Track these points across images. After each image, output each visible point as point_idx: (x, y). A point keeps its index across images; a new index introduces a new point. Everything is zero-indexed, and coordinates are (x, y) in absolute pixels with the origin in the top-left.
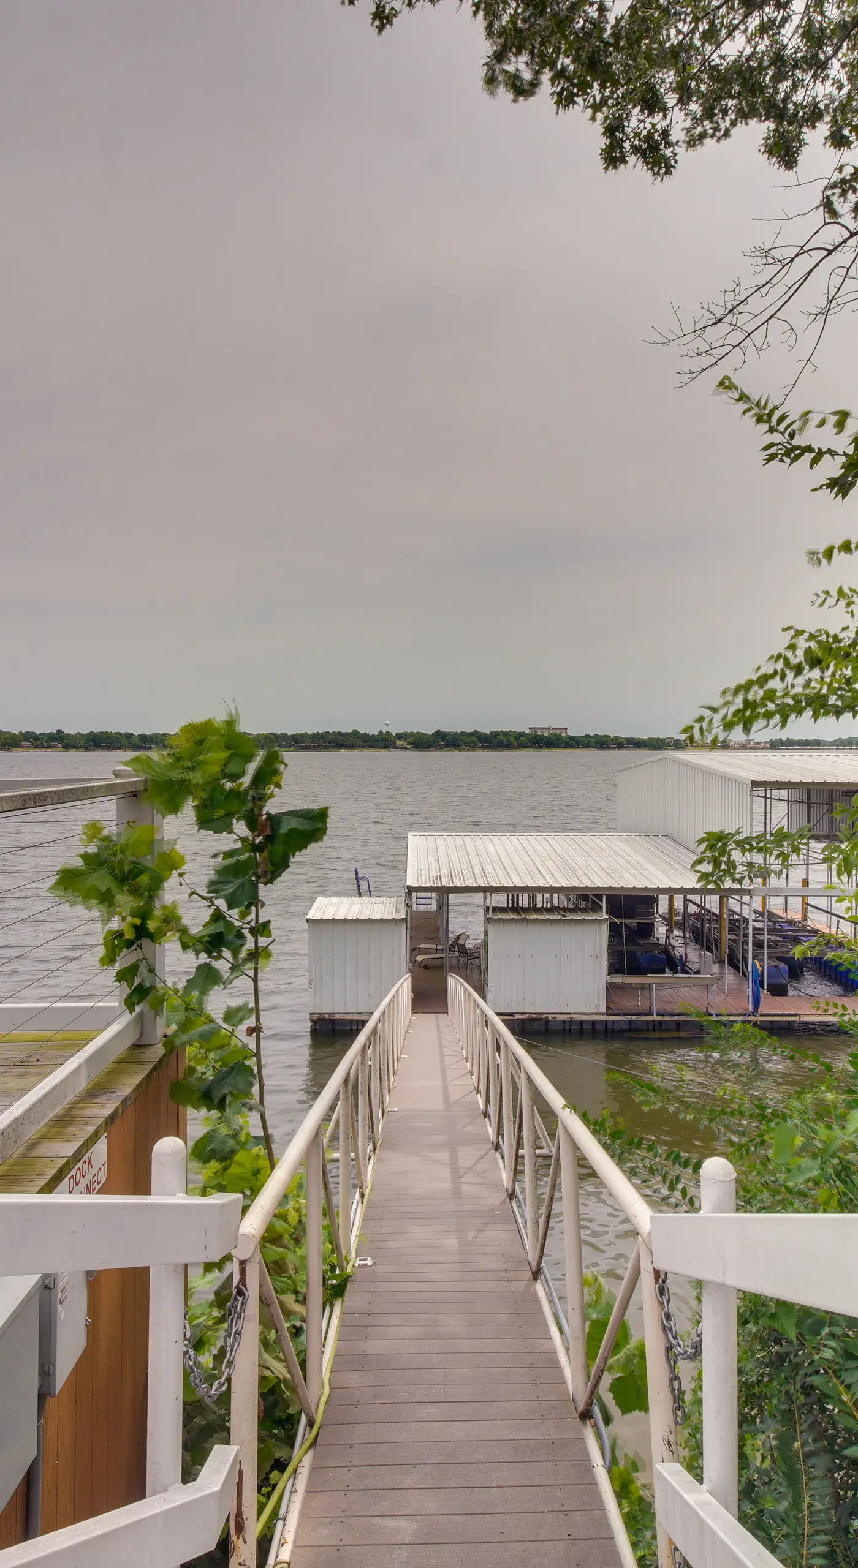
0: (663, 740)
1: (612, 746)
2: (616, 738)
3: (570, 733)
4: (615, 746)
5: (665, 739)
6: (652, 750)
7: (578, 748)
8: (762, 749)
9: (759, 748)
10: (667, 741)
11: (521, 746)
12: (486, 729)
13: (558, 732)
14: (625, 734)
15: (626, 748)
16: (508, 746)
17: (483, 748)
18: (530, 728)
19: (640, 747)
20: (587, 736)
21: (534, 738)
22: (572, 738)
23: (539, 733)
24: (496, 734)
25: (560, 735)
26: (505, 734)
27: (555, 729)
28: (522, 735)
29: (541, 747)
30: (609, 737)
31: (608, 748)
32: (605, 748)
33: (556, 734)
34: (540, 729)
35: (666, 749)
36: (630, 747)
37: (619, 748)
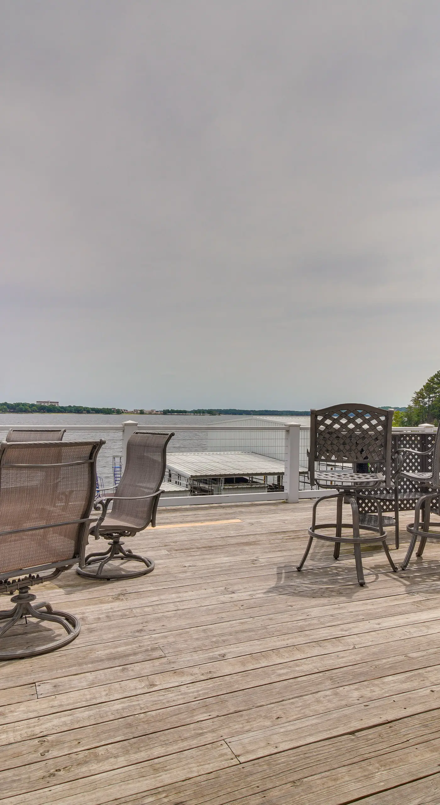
0: (110, 409)
1: (84, 412)
2: (86, 408)
3: (60, 405)
4: (85, 412)
5: (111, 409)
6: (105, 414)
7: (65, 413)
8: (159, 414)
9: (158, 414)
10: (112, 410)
11: (33, 411)
12: (11, 401)
13: (53, 404)
14: (90, 406)
15: (91, 413)
16: (26, 411)
17: (10, 412)
18: (37, 402)
19: (99, 413)
20: (70, 406)
21: (41, 407)
22: (62, 407)
23: (43, 404)
24: (18, 405)
25: (55, 406)
26: (24, 405)
27: (52, 402)
28: (33, 405)
29: (44, 412)
30: (82, 407)
31: (82, 413)
32: (80, 413)
33: (53, 405)
34: (43, 402)
35: (112, 414)
36: (94, 413)
37: (87, 413)
